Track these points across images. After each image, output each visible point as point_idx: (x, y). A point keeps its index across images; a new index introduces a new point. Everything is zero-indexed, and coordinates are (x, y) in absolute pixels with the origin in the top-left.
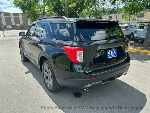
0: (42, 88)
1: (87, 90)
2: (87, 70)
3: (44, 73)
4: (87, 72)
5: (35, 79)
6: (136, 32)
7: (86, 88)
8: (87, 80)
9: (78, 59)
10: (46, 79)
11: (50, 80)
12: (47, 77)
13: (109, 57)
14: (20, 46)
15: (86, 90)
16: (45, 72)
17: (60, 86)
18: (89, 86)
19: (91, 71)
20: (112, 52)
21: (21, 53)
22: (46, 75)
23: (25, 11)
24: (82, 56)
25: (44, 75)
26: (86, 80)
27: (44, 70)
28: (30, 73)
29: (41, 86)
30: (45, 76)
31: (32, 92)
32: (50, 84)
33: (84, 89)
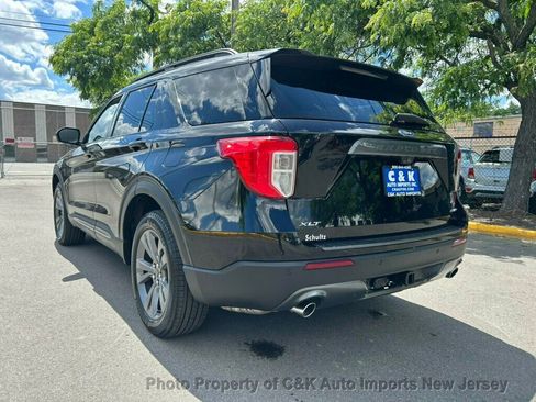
0: (126, 325)
1: (307, 312)
2: (310, 231)
3: (138, 266)
4: (308, 238)
5: (102, 298)
6: (471, 172)
7: (301, 305)
8: (309, 266)
9: (276, 184)
10: (142, 288)
11: (158, 290)
12: (149, 283)
13: (390, 189)
14: (58, 189)
15: (301, 311)
16: (141, 263)
17: (198, 304)
18: (314, 294)
19: (322, 237)
20: (401, 174)
21: (57, 213)
22: (145, 272)
23: (89, 89)
24: (293, 171)
25: (138, 275)
26: (304, 269)
27: (141, 254)
28: (84, 281)
29: (123, 321)
30: (140, 278)
31: (82, 338)
32: (159, 307)
33: (294, 309)
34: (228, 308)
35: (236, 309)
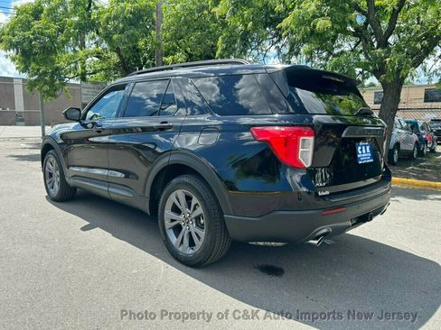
2: (321, 189)
3: (166, 217)
4: (320, 194)
7: (316, 238)
8: (324, 212)
10: (170, 234)
15: (316, 242)
18: (325, 231)
19: (327, 193)
20: (364, 148)
22: (173, 221)
24: (311, 150)
25: (166, 223)
27: (168, 207)
33: (311, 241)
34: (254, 243)
35: (261, 243)
